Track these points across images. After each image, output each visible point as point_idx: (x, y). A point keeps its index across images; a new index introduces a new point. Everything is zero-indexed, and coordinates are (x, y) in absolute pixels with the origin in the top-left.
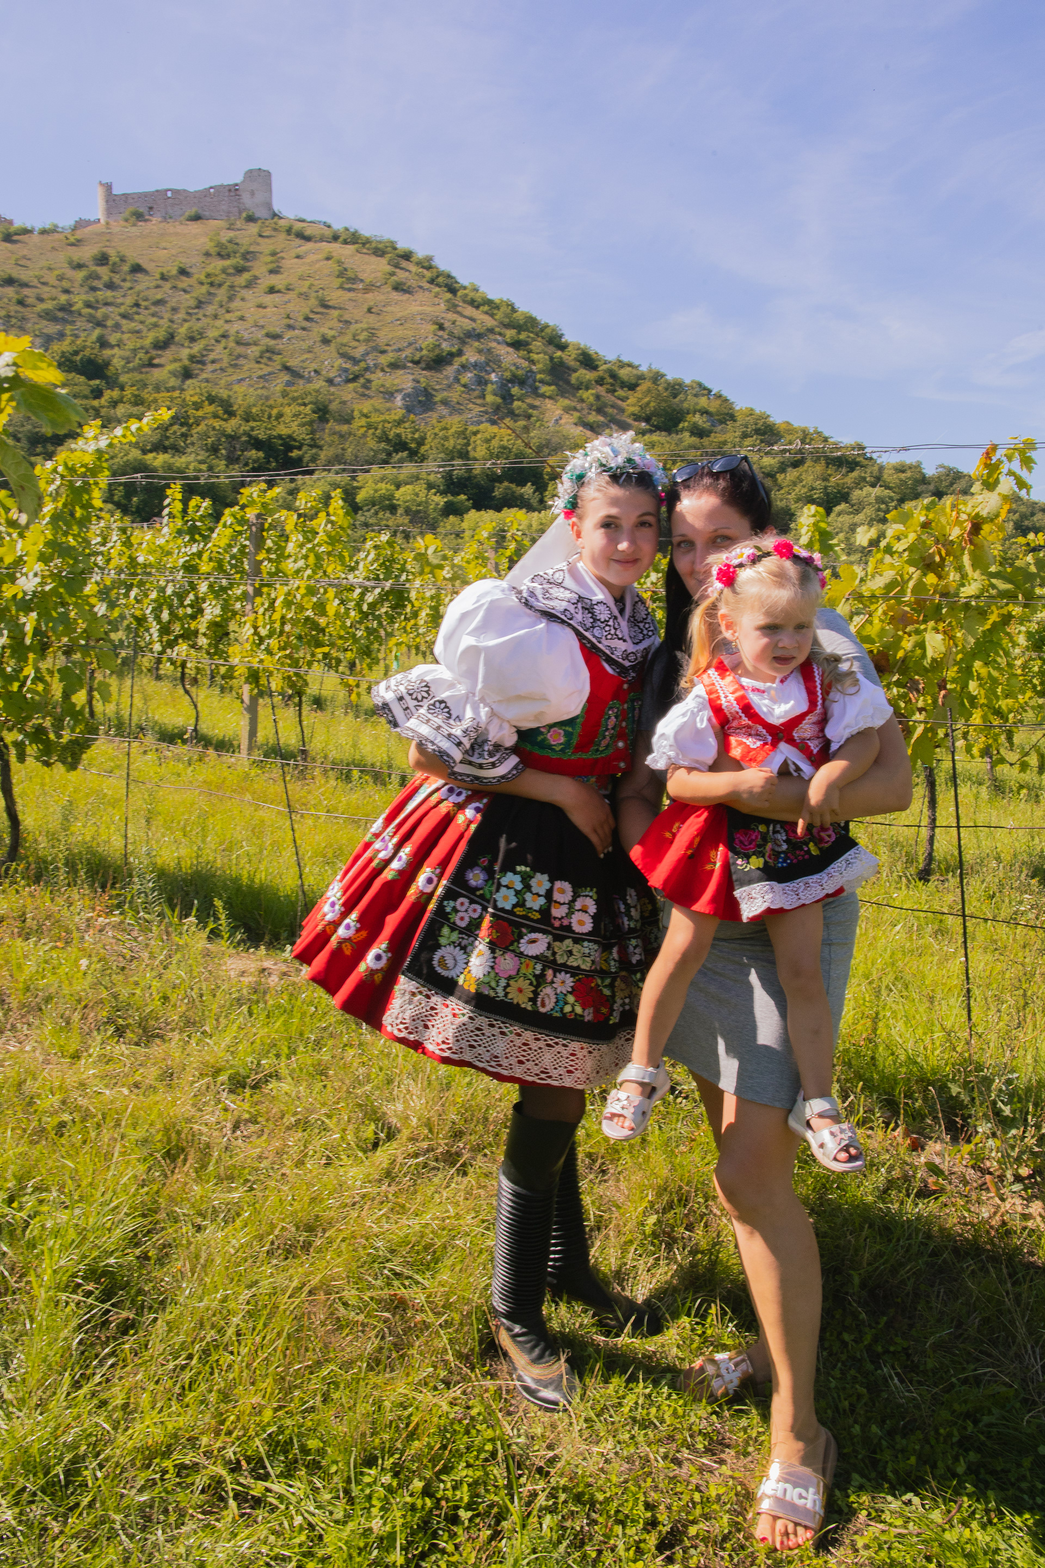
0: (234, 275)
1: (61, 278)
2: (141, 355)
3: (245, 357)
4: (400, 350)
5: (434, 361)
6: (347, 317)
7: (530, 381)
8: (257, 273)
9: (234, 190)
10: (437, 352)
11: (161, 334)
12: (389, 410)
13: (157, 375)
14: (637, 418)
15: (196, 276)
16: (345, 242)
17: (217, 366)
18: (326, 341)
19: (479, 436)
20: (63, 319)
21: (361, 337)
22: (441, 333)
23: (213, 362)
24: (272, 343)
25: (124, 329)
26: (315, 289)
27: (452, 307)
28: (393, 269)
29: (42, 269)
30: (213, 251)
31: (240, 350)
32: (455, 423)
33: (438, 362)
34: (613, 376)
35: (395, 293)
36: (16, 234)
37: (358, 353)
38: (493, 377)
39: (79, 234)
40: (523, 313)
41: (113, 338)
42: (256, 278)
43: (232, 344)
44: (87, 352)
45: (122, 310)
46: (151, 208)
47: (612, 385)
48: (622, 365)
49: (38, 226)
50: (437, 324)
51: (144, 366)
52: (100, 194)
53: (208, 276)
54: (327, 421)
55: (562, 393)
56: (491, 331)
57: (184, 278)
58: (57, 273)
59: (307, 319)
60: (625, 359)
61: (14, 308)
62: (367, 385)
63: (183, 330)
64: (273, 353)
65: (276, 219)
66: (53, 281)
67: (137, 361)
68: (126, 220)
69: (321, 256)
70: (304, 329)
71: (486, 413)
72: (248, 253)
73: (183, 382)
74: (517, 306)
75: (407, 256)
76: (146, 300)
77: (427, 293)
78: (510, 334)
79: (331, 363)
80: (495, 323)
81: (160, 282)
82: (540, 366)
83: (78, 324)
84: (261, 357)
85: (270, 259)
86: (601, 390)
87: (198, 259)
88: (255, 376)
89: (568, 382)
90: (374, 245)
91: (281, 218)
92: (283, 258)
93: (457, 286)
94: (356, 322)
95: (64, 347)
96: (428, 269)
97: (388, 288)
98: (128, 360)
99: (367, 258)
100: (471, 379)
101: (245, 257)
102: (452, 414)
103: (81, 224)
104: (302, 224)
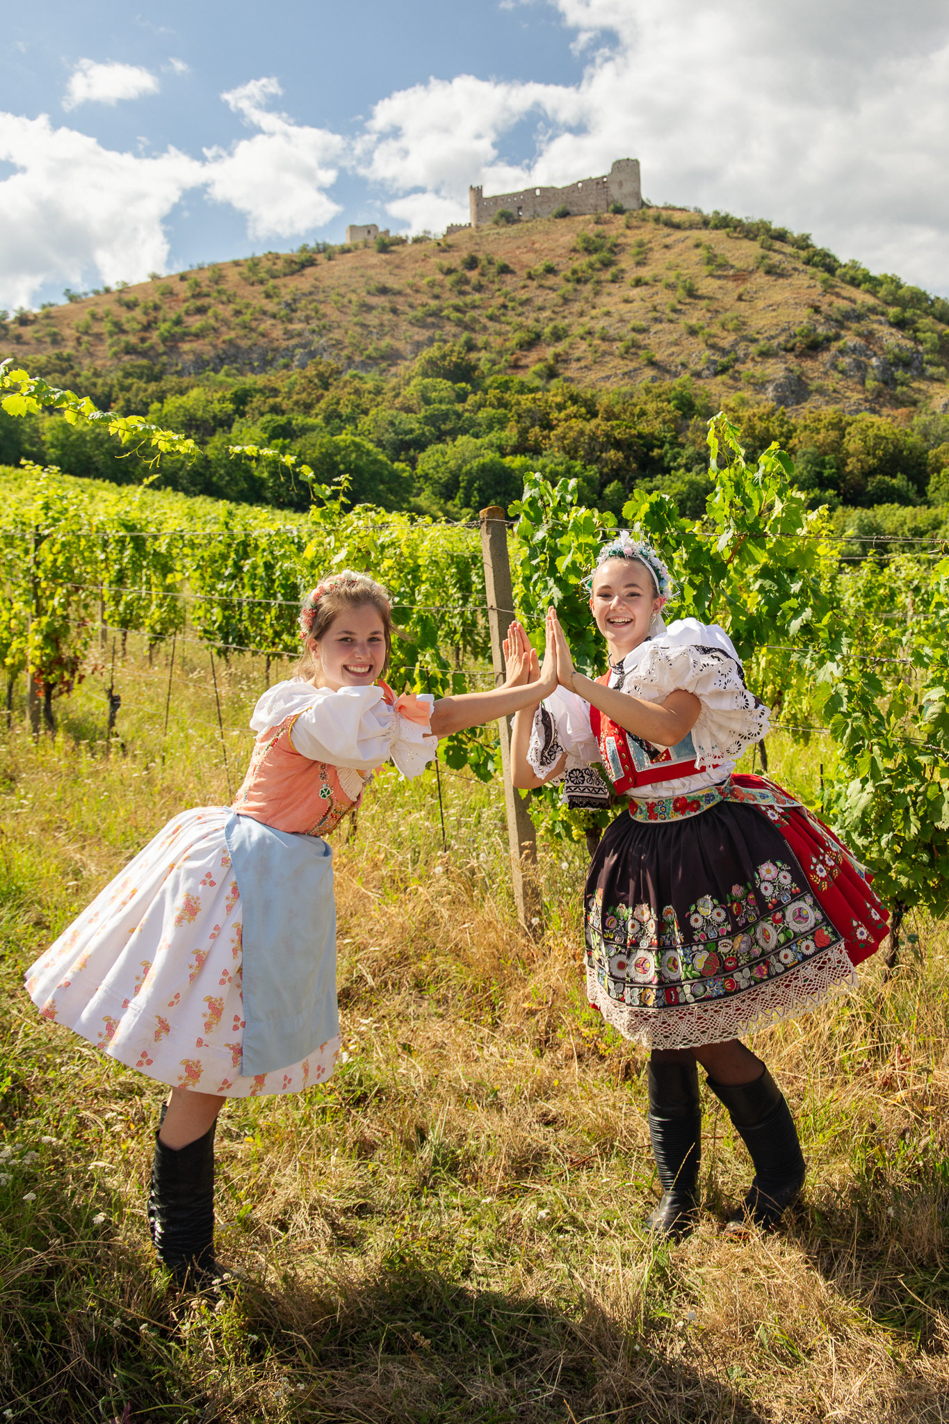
0: (600, 270)
1: (432, 284)
2: (506, 356)
3: (611, 354)
4: (773, 337)
5: (808, 347)
6: (715, 305)
7: (916, 363)
8: (623, 266)
9: (601, 183)
10: (812, 338)
11: (526, 334)
12: (757, 402)
13: (522, 376)
15: (562, 274)
16: (715, 227)
17: (580, 364)
18: (693, 332)
19: (854, 427)
20: (433, 324)
22: (815, 317)
23: (579, 360)
24: (637, 337)
25: (491, 330)
26: (683, 278)
27: (829, 288)
28: (767, 252)
29: (414, 276)
30: (580, 246)
31: (605, 346)
32: (829, 412)
33: (814, 347)
35: (767, 278)
36: (392, 244)
37: (726, 344)
38: (874, 361)
39: (450, 240)
40: (908, 288)
41: (480, 341)
43: (596, 341)
44: (454, 357)
45: (490, 311)
46: (520, 208)
49: (411, 235)
50: (812, 306)
51: (509, 367)
52: (469, 198)
53: (574, 272)
54: (690, 417)
56: (873, 310)
57: (551, 276)
58: (428, 279)
59: (675, 311)
61: (388, 317)
62: (736, 376)
63: (547, 330)
64: (639, 347)
65: (644, 209)
67: (503, 362)
68: (495, 222)
69: (689, 244)
70: (671, 321)
71: (866, 400)
72: (616, 245)
73: (548, 382)
74: (902, 280)
75: (781, 236)
76: (513, 300)
77: (802, 276)
78: (893, 311)
79: (699, 355)
80: (877, 302)
81: (529, 282)
82: (928, 345)
83: (447, 328)
84: (627, 352)
85: (637, 250)
87: (564, 256)
88: (619, 372)
90: (745, 228)
91: (649, 207)
92: (651, 249)
93: (836, 265)
94: (727, 310)
95: (432, 352)
96: (803, 248)
97: (761, 272)
98: (494, 363)
99: (738, 242)
100: (850, 364)
101: (611, 251)
102: (827, 403)
103: (452, 230)
104: (670, 212)
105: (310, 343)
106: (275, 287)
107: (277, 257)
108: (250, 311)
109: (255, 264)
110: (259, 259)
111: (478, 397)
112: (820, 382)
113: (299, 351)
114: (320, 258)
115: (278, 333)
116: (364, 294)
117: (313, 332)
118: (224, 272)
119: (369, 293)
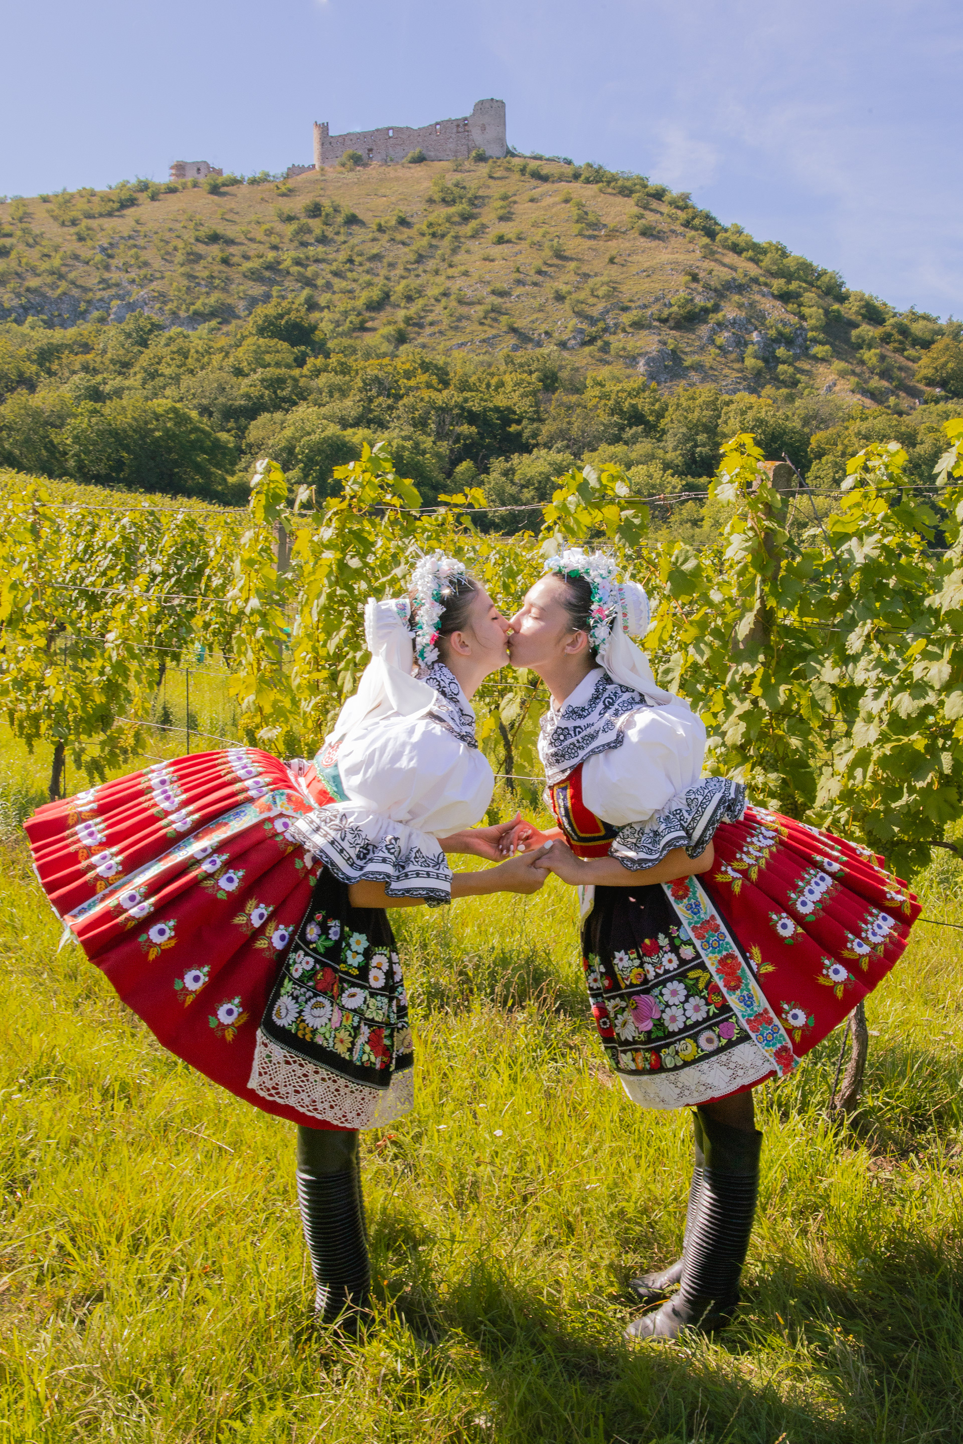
0: (460, 224)
1: (269, 233)
2: (352, 317)
3: (468, 318)
4: (645, 307)
5: (685, 318)
6: (585, 269)
7: (800, 340)
8: (484, 220)
9: (462, 125)
10: (689, 307)
11: (375, 294)
12: (628, 377)
13: (369, 339)
14: (930, 383)
15: (416, 227)
16: (588, 181)
17: (435, 329)
18: (560, 298)
19: (733, 407)
20: (270, 279)
21: (600, 293)
22: (694, 285)
23: (432, 324)
24: (497, 300)
25: (336, 288)
26: (548, 237)
27: (709, 254)
28: (642, 211)
29: (250, 223)
30: (436, 197)
31: (464, 310)
32: (705, 392)
33: (691, 319)
34: (904, 331)
35: (642, 240)
36: (224, 185)
37: (595, 312)
38: (755, 336)
39: (290, 184)
40: (796, 259)
41: (323, 299)
42: (484, 226)
43: (454, 304)
44: (293, 316)
45: (334, 267)
46: (370, 150)
47: (901, 342)
48: (916, 318)
49: (248, 175)
50: (690, 274)
51: (354, 330)
52: (315, 134)
53: (430, 225)
54: (554, 391)
55: (839, 354)
56: (755, 281)
57: (404, 229)
58: (265, 227)
59: (539, 272)
60: (920, 311)
61: (218, 267)
62: (606, 348)
63: (400, 288)
64: (501, 313)
65: (509, 157)
66: (260, 236)
67: (348, 324)
68: (343, 165)
69: (558, 199)
70: (535, 284)
71: (744, 379)
72: (476, 197)
73: (397, 347)
74: (789, 249)
75: (659, 195)
76: (361, 255)
77: (680, 238)
78: (778, 284)
79: (565, 323)
80: (761, 271)
81: (378, 235)
82: (812, 322)
83: (287, 284)
84: (485, 318)
85: (501, 203)
86: (887, 351)
87: (419, 206)
88: (477, 340)
89: (847, 340)
90: (620, 183)
91: (513, 155)
92: (515, 202)
93: (717, 228)
94: (596, 275)
95: (269, 310)
96: (682, 209)
97: (634, 234)
98: (338, 324)
99: (612, 199)
100: (728, 339)
101: (471, 202)
102: (703, 381)
103: (294, 171)
104: (538, 163)
105: (129, 293)
106: (89, 229)
107: (93, 194)
108: (61, 254)
109: (67, 200)
110: (72, 196)
111: (319, 361)
112: (696, 358)
113: (115, 303)
114: (143, 197)
115: (92, 281)
116: (192, 240)
117: (133, 281)
118: (30, 210)
119: (197, 240)
